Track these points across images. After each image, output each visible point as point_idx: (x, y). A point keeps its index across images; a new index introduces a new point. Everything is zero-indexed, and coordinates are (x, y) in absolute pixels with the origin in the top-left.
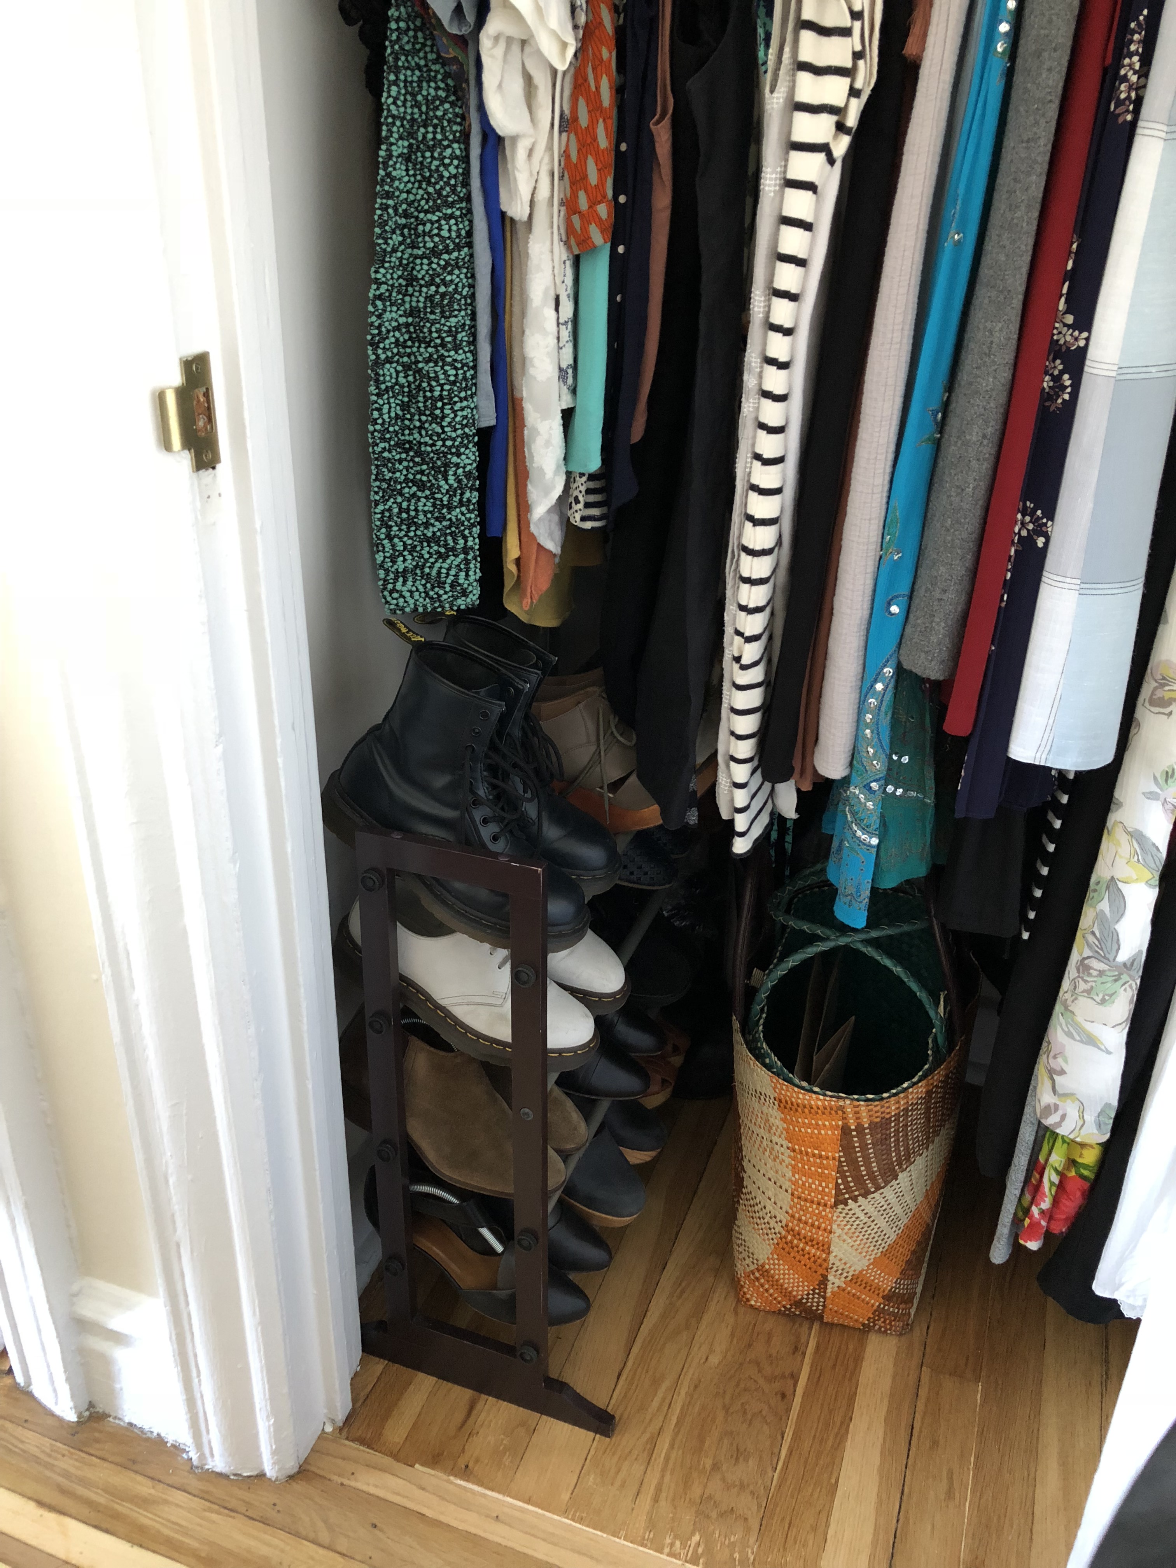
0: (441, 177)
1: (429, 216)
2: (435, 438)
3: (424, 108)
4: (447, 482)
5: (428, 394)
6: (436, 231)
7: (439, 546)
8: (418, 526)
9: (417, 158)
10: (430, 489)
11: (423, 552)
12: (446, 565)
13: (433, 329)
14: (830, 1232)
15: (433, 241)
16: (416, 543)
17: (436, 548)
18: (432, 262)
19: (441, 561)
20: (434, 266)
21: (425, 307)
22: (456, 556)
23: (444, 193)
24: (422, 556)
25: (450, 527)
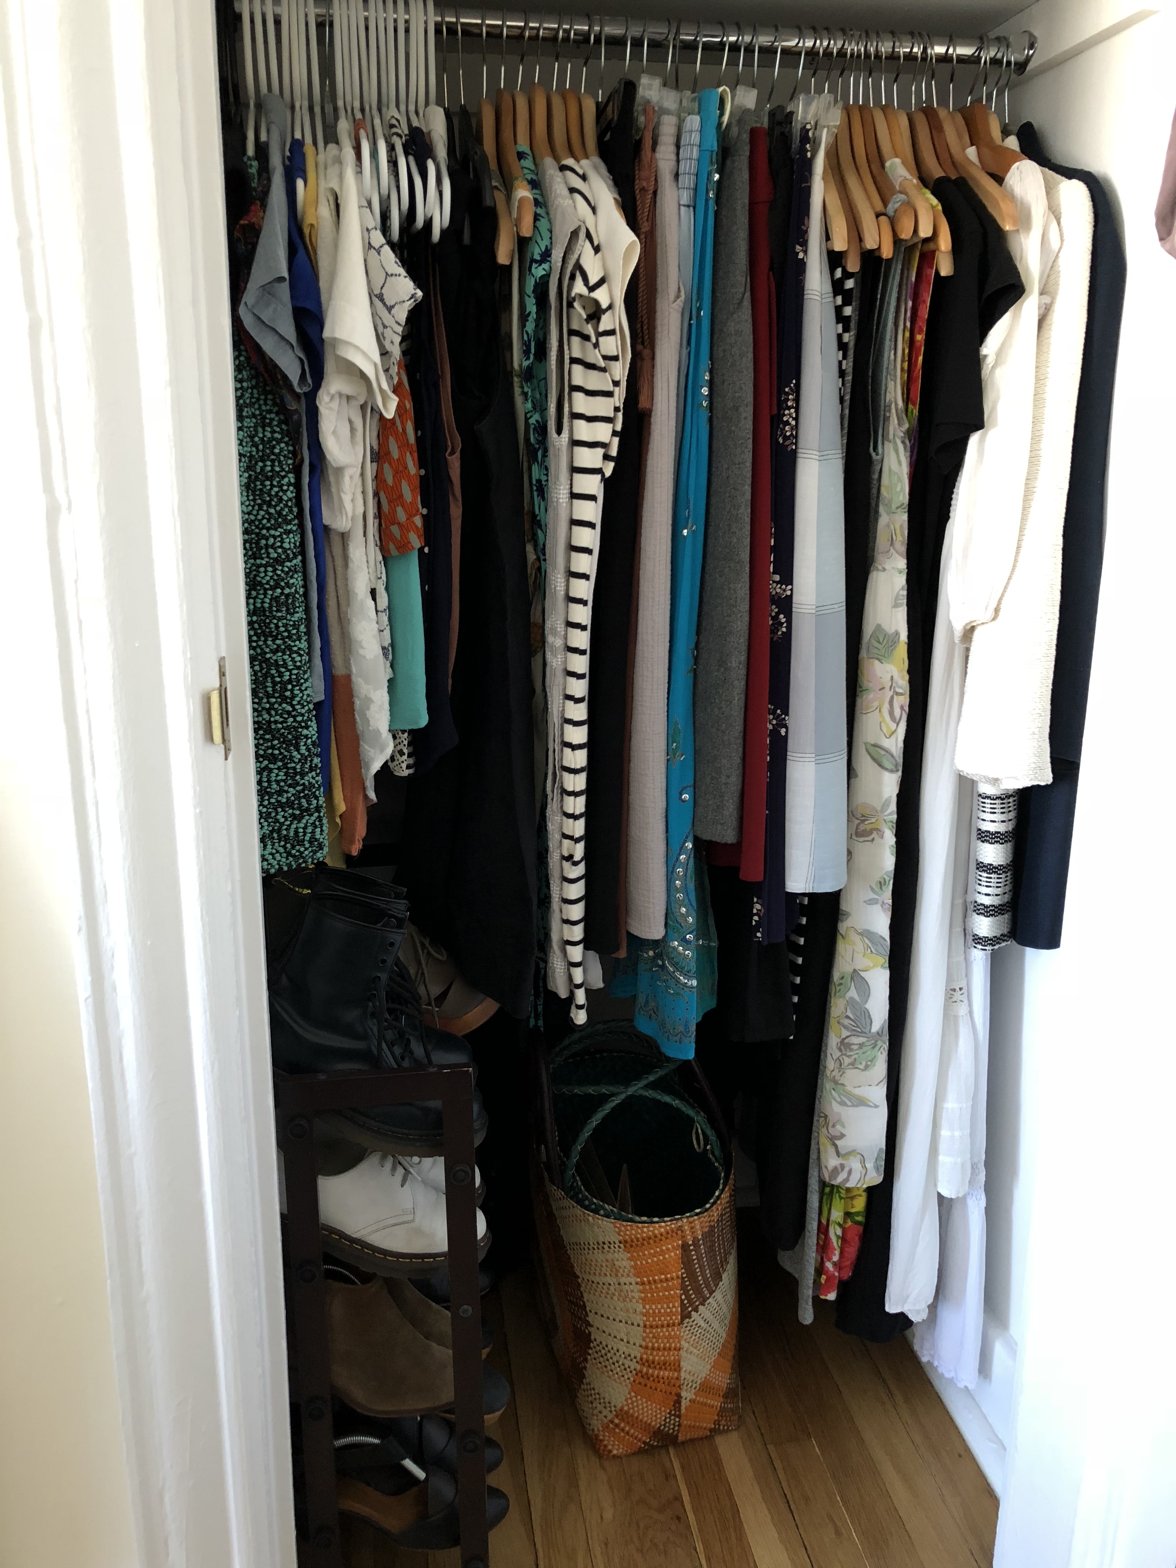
0: (281, 500)
1: (272, 532)
2: (286, 716)
3: (261, 447)
4: (299, 753)
5: (278, 679)
6: (279, 544)
7: (294, 809)
8: (271, 795)
9: (256, 486)
10: (281, 760)
11: (278, 817)
12: (302, 825)
13: (280, 624)
14: (679, 1349)
15: (276, 552)
16: (270, 810)
17: (291, 811)
18: (277, 569)
19: (296, 822)
20: (279, 572)
21: (271, 607)
22: (311, 815)
23: (284, 513)
24: (277, 821)
25: (303, 791)
